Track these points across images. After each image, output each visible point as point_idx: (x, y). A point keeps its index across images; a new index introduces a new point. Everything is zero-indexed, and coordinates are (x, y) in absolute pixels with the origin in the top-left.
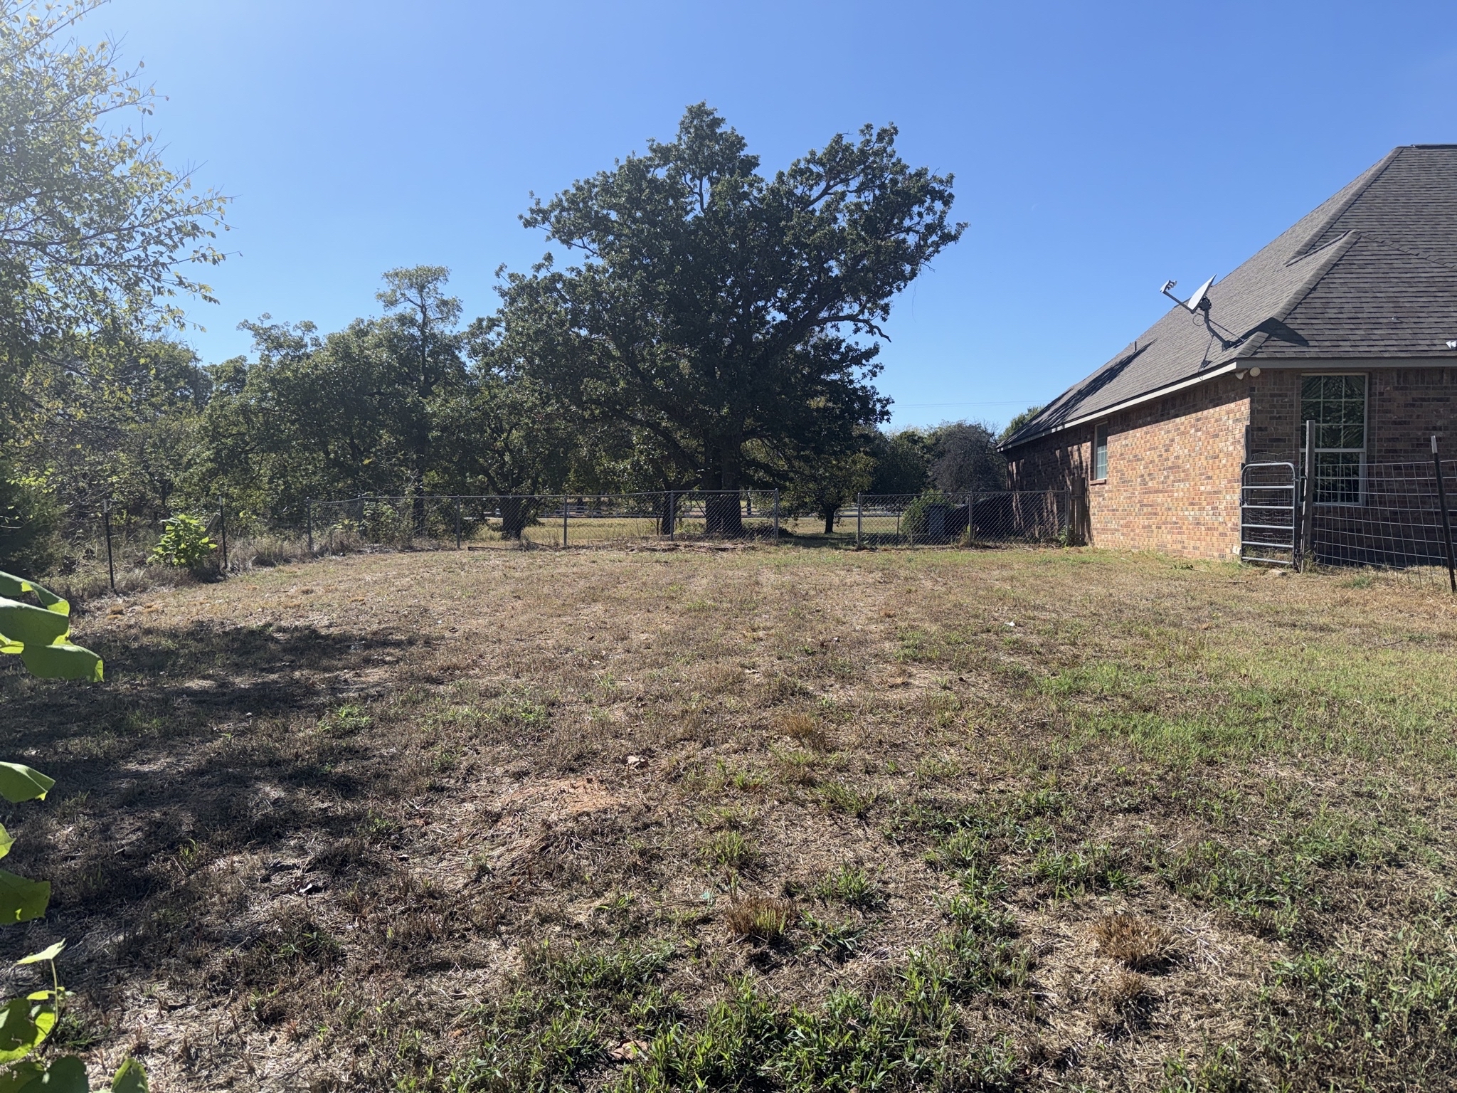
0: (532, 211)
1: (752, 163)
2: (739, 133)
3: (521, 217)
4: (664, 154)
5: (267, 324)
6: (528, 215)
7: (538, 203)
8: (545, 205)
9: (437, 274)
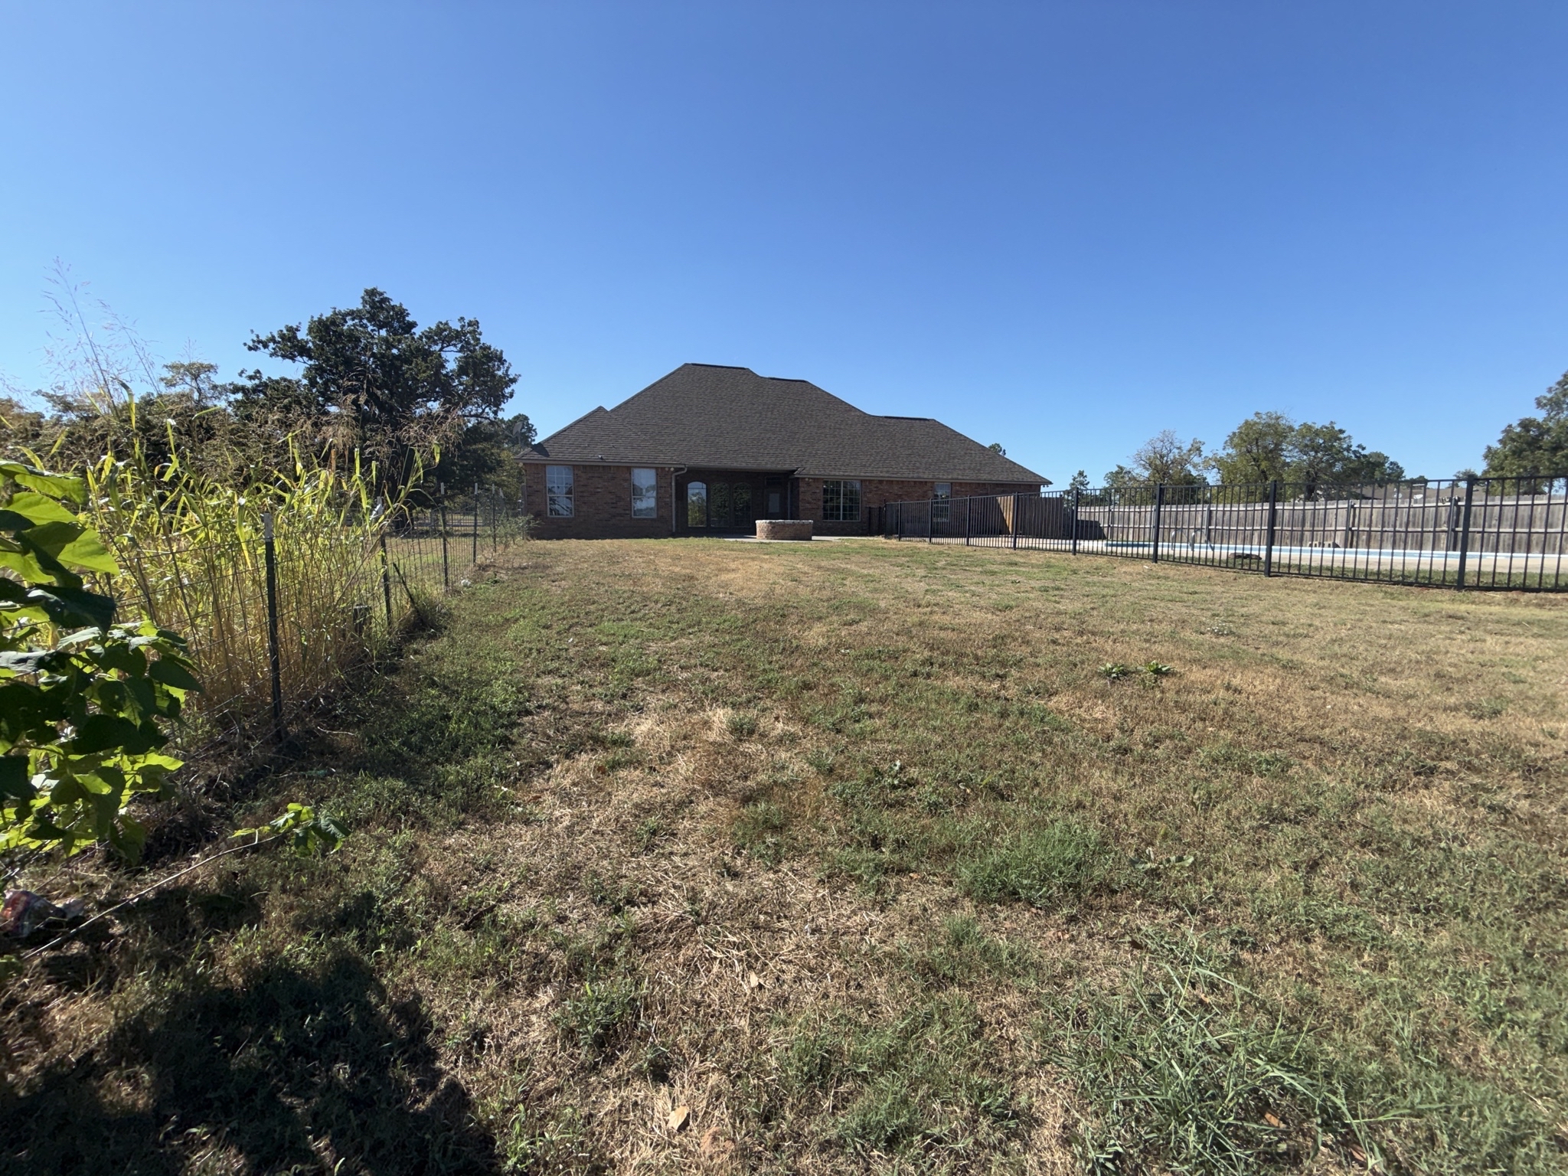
0: (254, 341)
1: (413, 325)
2: (404, 307)
3: (245, 344)
4: (352, 314)
5: (60, 393)
6: (251, 344)
7: (258, 336)
8: (263, 338)
9: (210, 368)
